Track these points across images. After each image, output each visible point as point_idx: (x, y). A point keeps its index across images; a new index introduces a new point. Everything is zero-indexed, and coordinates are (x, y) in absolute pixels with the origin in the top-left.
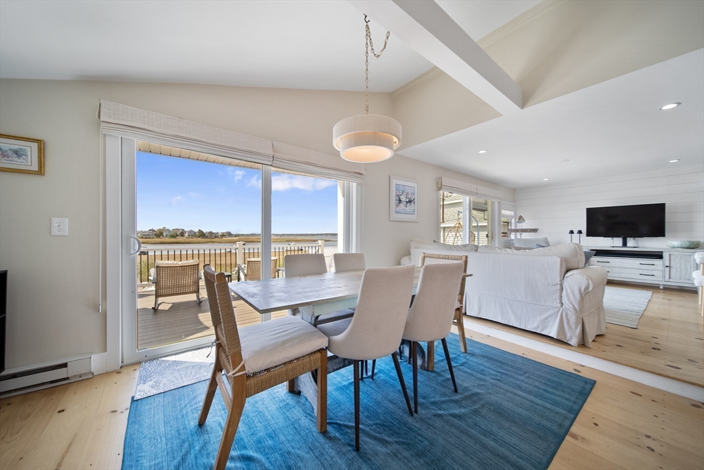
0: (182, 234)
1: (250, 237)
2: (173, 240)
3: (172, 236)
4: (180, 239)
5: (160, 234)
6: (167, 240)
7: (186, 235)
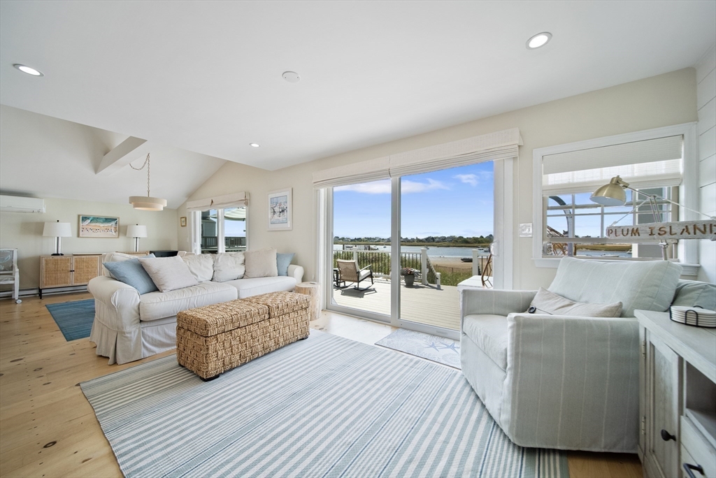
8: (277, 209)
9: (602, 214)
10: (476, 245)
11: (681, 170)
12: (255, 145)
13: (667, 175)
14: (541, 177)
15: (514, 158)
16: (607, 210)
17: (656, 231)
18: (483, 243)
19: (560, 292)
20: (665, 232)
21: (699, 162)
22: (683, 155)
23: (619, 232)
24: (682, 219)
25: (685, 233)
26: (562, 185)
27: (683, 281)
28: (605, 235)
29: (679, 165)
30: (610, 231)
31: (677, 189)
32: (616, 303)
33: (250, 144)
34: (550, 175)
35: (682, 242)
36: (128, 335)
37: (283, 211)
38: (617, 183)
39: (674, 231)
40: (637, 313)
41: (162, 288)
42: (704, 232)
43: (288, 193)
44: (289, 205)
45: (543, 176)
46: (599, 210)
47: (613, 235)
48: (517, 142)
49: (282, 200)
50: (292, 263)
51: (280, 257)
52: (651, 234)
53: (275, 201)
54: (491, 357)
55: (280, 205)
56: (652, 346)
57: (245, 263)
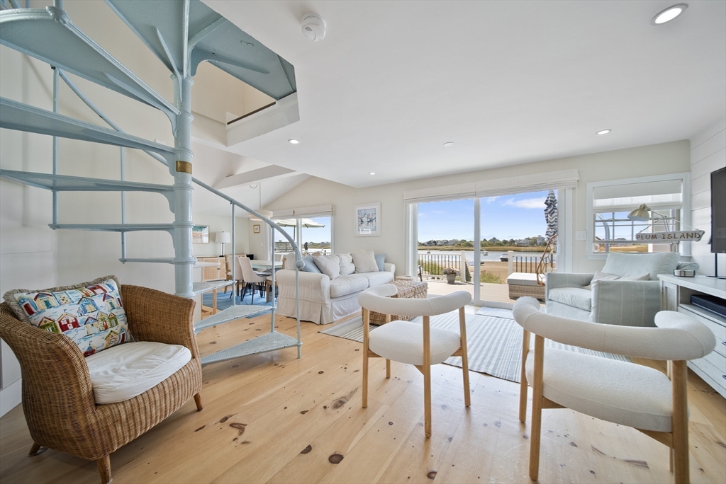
8: (365, 219)
9: (633, 225)
11: (681, 200)
13: (673, 203)
14: (592, 201)
15: (573, 189)
16: (635, 222)
17: (666, 236)
19: (610, 272)
21: (691, 195)
22: (682, 191)
23: (644, 237)
24: (682, 229)
25: (682, 238)
26: (606, 207)
27: (680, 262)
28: (635, 239)
29: (679, 197)
30: (638, 236)
31: (679, 211)
32: (647, 274)
34: (597, 200)
35: (681, 242)
36: (327, 306)
37: (371, 221)
38: (644, 208)
39: (676, 236)
40: (659, 276)
42: (692, 237)
43: (377, 207)
44: (378, 217)
45: (594, 201)
46: (630, 223)
47: (640, 238)
48: (577, 179)
49: (371, 212)
50: (385, 262)
51: (376, 257)
52: (664, 238)
53: (363, 212)
54: (578, 306)
55: (369, 215)
56: (666, 288)
57: (353, 262)
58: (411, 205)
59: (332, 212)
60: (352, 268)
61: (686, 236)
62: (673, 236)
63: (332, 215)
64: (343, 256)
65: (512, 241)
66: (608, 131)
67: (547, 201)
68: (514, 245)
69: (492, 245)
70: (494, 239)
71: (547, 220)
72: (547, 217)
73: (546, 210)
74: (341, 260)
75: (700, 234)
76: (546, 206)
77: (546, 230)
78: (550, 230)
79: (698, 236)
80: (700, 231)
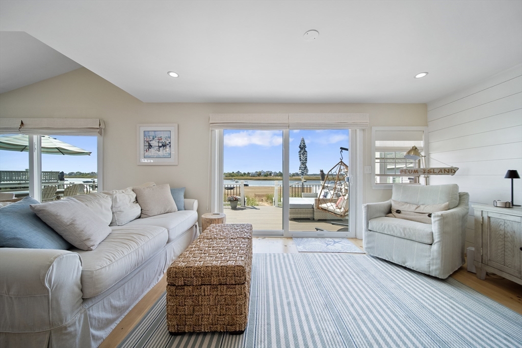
0: (270, 174)
1: (311, 176)
2: (265, 178)
3: (265, 176)
4: (269, 177)
5: (259, 174)
6: (263, 178)
7: (273, 175)
8: (154, 143)
10: (230, 178)
11: (422, 145)
12: (173, 75)
14: (375, 142)
17: (427, 171)
18: (234, 176)
20: (431, 172)
21: (428, 143)
22: (423, 139)
23: (407, 172)
30: (402, 171)
33: (169, 72)
36: (72, 329)
37: (164, 146)
38: (415, 149)
39: (435, 171)
41: (89, 244)
42: (448, 172)
43: (173, 129)
44: (173, 141)
47: (404, 173)
48: (369, 121)
49: (164, 135)
50: (185, 197)
51: (174, 191)
52: (424, 173)
53: (153, 134)
54: (414, 239)
55: (160, 139)
56: (489, 218)
57: (137, 201)
58: (217, 131)
59: (101, 130)
60: (137, 210)
61: (443, 172)
62: (432, 171)
63: (100, 133)
64: (119, 195)
65: (249, 173)
66: (424, 74)
67: (300, 145)
68: (249, 176)
69: (237, 176)
70: (239, 172)
71: (300, 159)
72: (300, 156)
73: (299, 152)
74: (114, 200)
75: (455, 170)
76: (299, 149)
77: (299, 166)
78: (302, 166)
79: (453, 171)
80: (456, 168)
